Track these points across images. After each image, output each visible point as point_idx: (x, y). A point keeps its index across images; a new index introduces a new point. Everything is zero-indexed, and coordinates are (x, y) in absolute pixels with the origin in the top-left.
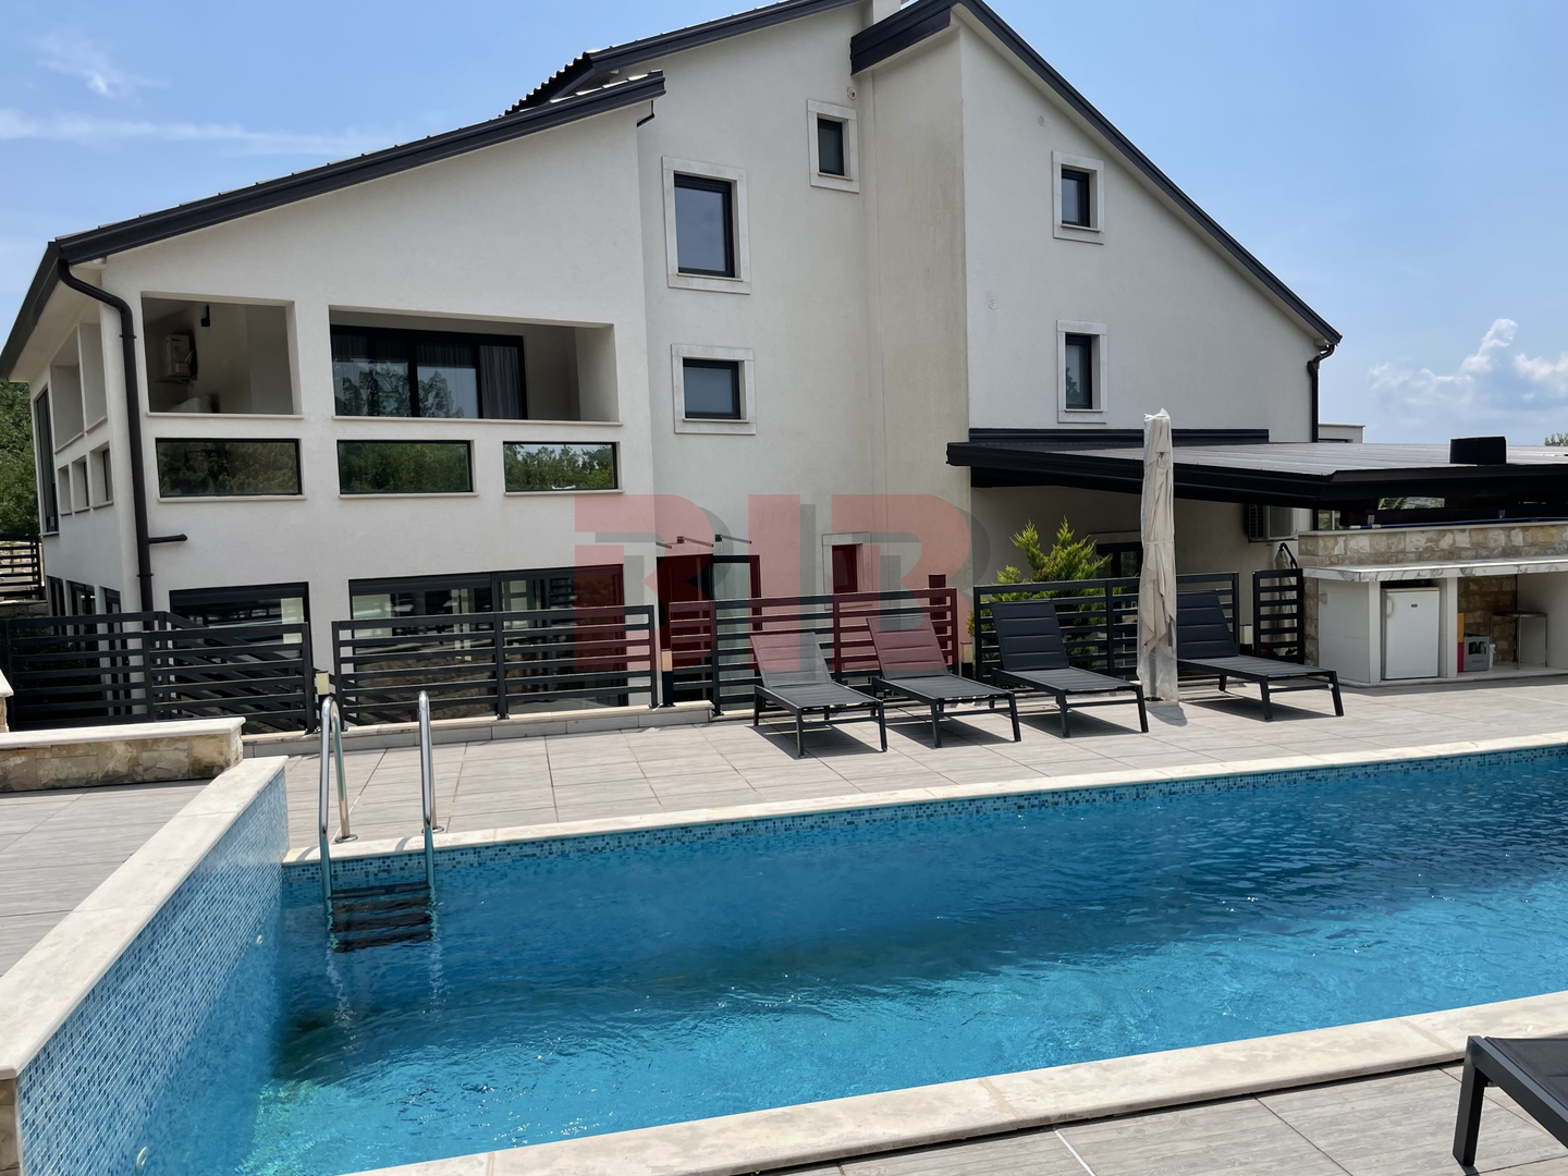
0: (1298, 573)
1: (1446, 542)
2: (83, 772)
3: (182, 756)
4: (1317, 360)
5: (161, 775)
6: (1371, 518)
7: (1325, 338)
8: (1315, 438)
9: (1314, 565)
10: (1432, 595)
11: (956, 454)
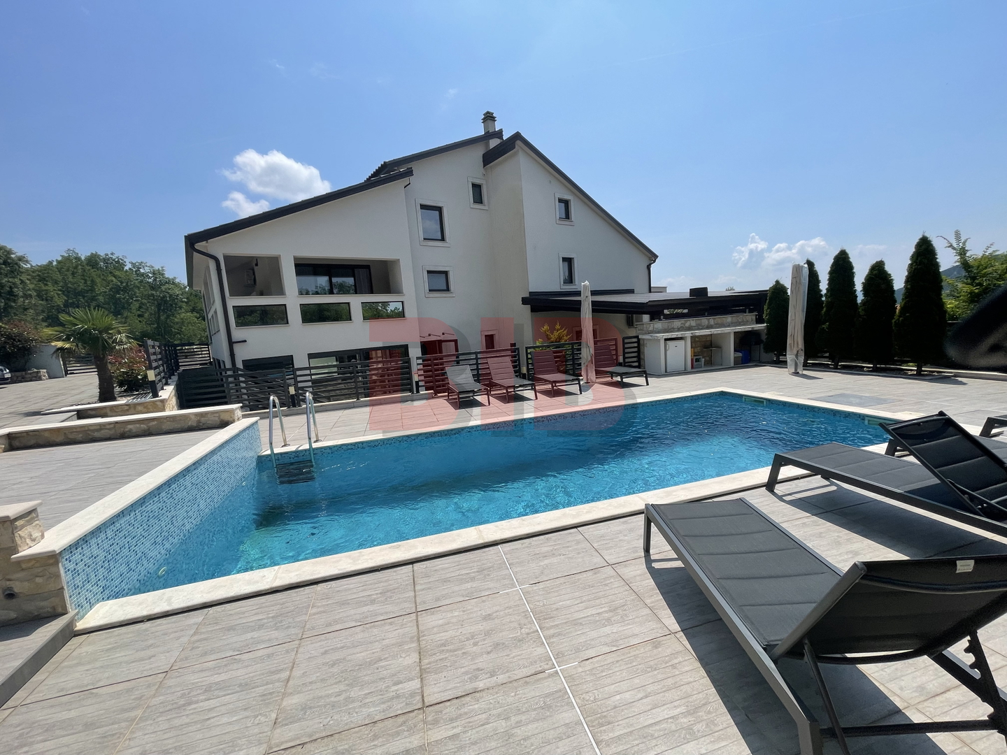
0: (637, 337)
1: (687, 324)
2: (179, 426)
3: (217, 419)
4: (650, 264)
5: (210, 426)
6: (662, 317)
7: (653, 257)
8: (650, 292)
9: (643, 334)
10: (682, 342)
11: (525, 301)
